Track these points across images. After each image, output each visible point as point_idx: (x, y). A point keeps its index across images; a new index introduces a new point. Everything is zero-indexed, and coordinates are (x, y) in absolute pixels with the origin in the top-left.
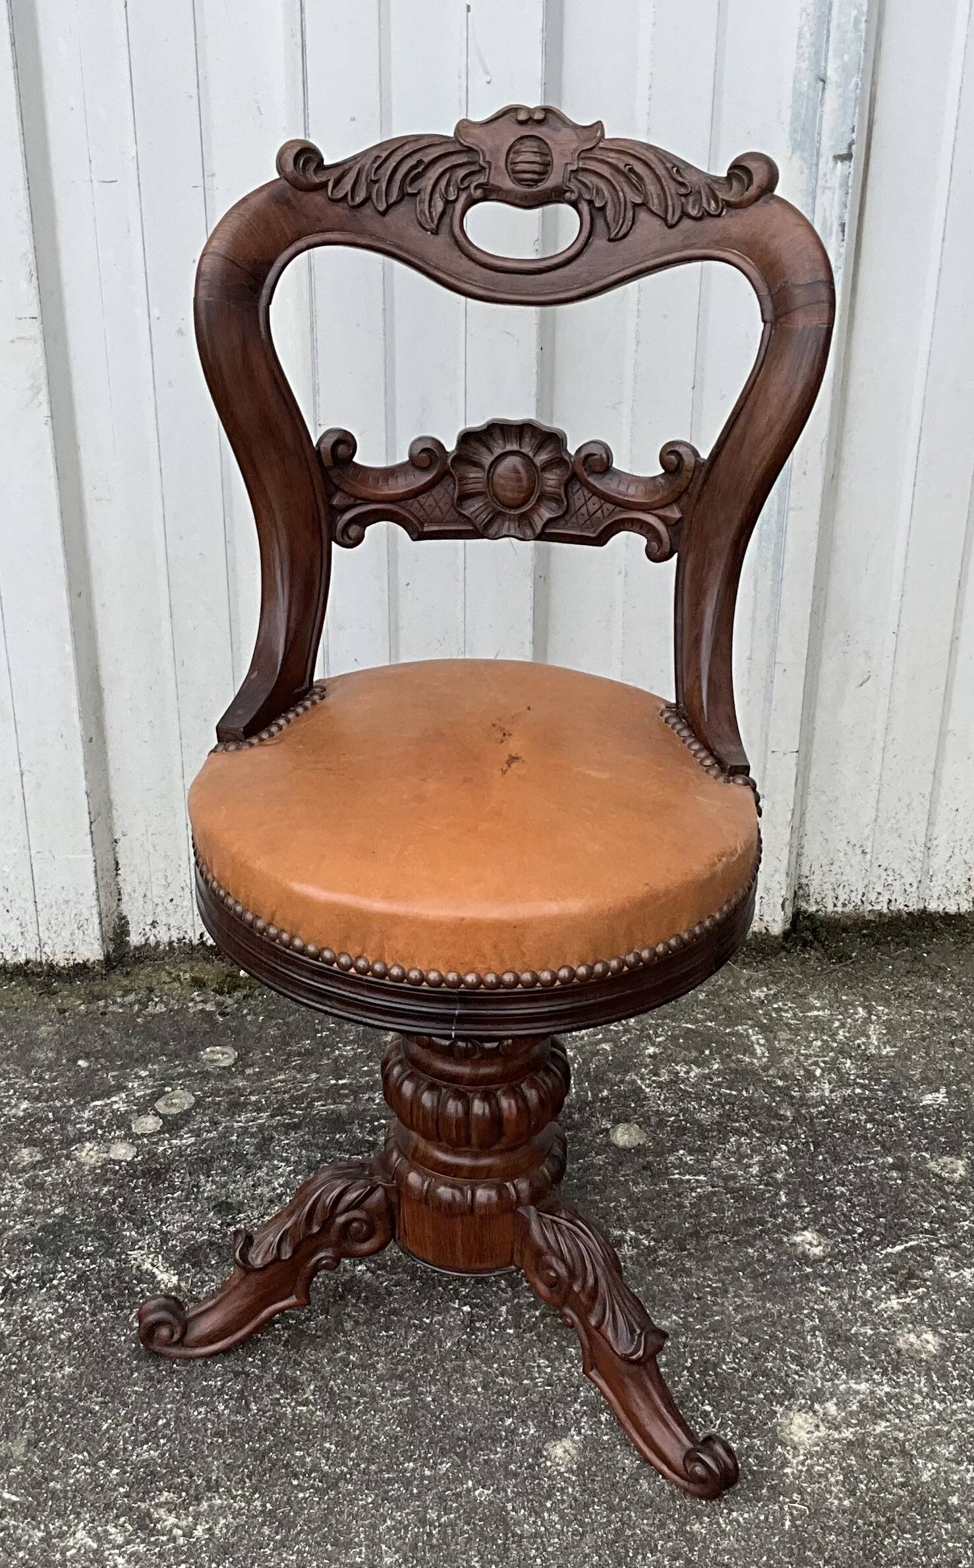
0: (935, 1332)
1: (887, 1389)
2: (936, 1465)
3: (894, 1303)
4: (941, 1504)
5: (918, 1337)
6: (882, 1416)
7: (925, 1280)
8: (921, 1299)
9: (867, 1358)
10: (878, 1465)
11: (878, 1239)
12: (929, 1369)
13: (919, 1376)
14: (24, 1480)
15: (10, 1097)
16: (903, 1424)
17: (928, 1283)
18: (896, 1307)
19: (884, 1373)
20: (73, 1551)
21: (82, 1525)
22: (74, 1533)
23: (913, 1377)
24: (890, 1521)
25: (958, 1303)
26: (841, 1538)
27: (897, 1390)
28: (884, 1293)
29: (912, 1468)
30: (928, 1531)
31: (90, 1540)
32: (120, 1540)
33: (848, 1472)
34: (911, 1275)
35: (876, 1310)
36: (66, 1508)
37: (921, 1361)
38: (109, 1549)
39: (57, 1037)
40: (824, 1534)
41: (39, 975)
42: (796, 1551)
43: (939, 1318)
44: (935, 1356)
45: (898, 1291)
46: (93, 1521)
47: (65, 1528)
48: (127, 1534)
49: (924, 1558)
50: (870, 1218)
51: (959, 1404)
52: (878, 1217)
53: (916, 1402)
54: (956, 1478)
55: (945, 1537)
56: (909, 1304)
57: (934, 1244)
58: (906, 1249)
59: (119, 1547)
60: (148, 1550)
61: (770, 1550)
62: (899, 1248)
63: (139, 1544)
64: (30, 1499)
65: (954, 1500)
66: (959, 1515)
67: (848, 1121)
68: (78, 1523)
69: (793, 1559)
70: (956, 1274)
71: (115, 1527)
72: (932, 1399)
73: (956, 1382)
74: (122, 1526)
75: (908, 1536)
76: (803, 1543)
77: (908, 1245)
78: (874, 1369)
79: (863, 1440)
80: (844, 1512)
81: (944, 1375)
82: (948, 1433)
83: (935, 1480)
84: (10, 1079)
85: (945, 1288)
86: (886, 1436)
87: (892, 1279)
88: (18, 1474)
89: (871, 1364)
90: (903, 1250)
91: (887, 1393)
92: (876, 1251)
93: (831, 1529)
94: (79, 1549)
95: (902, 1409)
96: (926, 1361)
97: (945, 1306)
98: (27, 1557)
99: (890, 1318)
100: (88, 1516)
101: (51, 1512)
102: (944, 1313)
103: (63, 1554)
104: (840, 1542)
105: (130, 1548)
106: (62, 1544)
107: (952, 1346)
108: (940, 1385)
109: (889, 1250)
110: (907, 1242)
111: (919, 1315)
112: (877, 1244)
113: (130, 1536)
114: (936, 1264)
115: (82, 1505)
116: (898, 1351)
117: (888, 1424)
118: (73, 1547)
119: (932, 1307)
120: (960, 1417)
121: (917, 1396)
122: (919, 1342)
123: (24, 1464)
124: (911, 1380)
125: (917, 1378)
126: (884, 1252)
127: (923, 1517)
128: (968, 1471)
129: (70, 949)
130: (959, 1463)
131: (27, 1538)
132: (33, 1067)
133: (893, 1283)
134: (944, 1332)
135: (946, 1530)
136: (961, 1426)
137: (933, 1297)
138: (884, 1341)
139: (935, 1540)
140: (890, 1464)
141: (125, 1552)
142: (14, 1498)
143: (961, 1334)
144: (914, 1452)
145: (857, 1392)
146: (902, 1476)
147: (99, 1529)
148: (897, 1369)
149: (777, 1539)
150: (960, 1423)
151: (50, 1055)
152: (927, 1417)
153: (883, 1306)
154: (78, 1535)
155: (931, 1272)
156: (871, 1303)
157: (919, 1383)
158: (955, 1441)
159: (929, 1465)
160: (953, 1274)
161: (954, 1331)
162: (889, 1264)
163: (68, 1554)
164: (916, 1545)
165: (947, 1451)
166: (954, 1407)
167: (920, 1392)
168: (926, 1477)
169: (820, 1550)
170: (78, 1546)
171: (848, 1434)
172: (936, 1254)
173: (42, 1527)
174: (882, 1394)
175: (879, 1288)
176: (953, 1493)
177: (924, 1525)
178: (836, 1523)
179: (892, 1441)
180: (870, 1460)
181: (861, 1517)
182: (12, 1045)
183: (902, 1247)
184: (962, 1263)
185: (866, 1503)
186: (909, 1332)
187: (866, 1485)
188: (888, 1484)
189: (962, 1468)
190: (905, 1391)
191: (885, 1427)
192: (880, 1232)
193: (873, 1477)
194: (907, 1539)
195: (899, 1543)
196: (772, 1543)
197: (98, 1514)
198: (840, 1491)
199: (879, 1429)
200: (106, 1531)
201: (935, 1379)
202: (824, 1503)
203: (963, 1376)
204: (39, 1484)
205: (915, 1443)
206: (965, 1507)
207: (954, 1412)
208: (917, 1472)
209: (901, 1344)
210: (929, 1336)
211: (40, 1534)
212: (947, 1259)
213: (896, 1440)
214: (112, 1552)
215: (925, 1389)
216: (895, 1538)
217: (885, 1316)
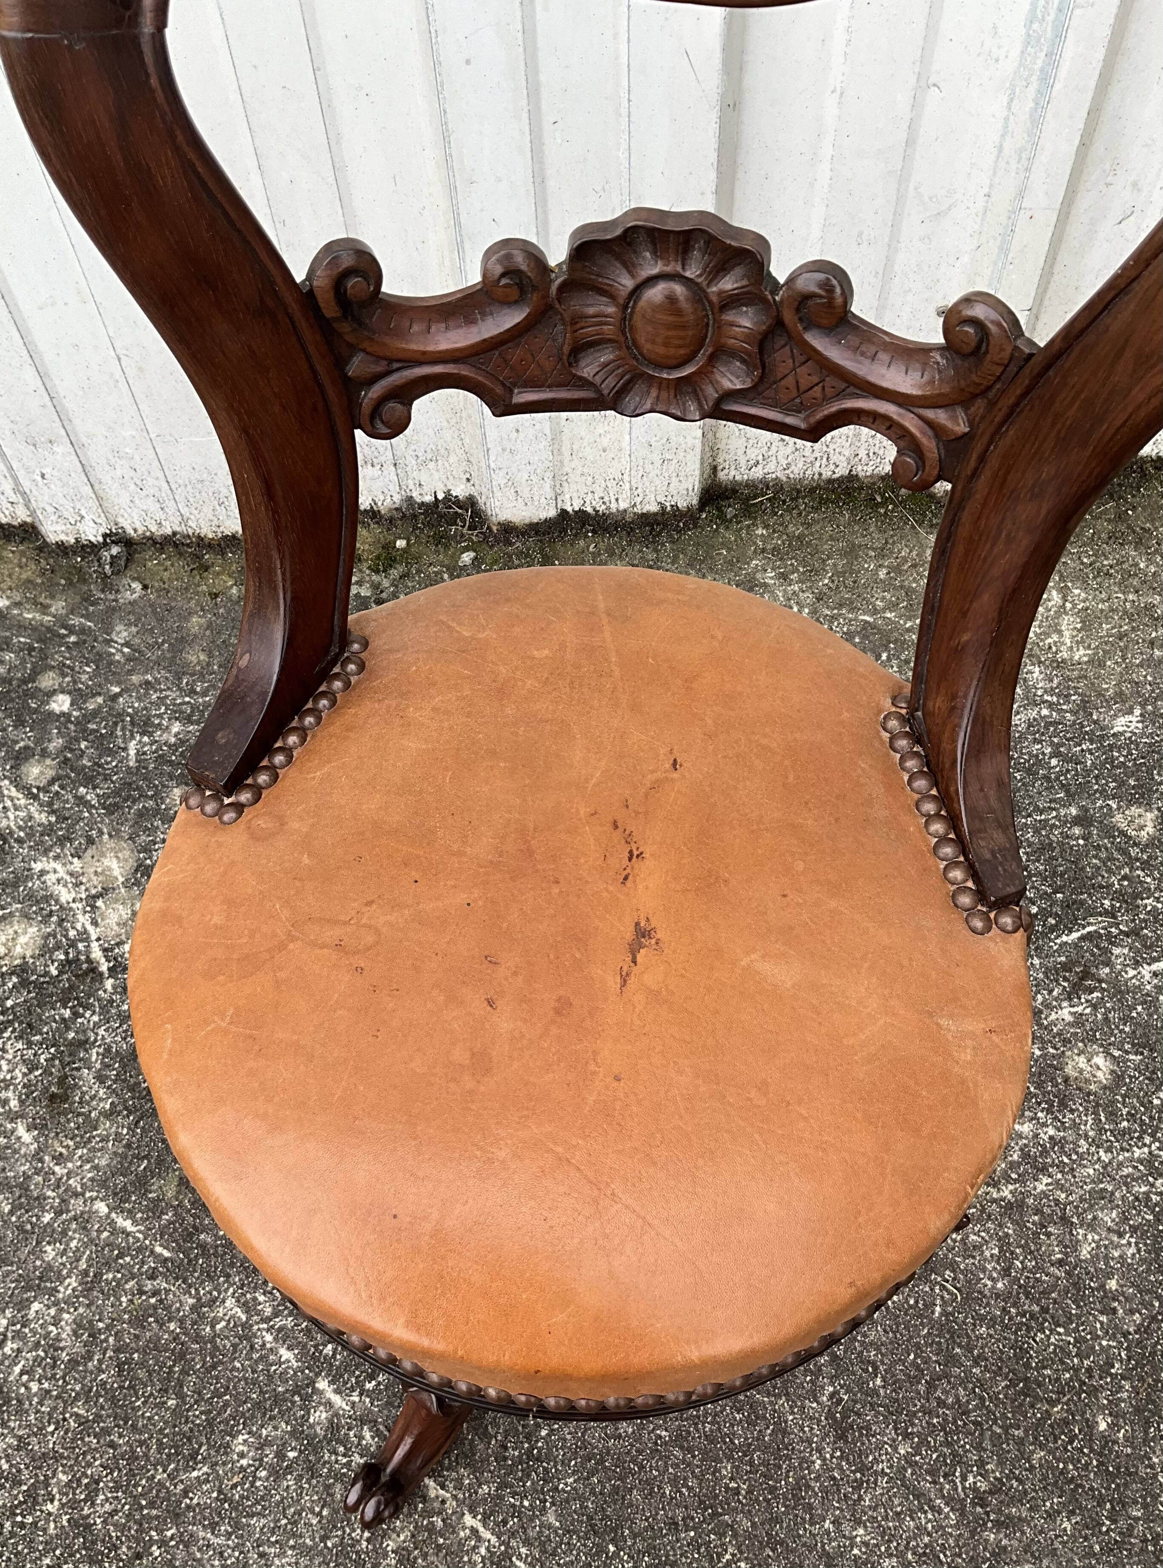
0: (1108, 1054)
1: (1051, 1131)
2: (1096, 1237)
3: (1066, 1013)
4: (1098, 1290)
5: (1089, 1061)
6: (1043, 1170)
7: (1100, 981)
8: (1095, 1007)
9: (1032, 1089)
10: (1036, 1234)
11: (1053, 922)
12: (1098, 1105)
13: (1086, 1115)
14: (175, 1230)
15: (160, 716)
16: (1066, 1180)
17: (1104, 985)
18: (1069, 1018)
19: (1049, 1111)
20: (223, 1323)
21: (231, 1290)
22: (224, 1301)
23: (1080, 1116)
24: (1045, 1310)
25: (1134, 1014)
26: (992, 1332)
27: (1062, 1134)
28: (1056, 999)
29: (1071, 1241)
30: (1083, 1324)
31: (239, 1310)
32: (268, 1311)
33: (1003, 1242)
34: (1086, 974)
35: (1045, 1023)
36: (216, 1268)
37: (1089, 1094)
38: (257, 1323)
39: (208, 633)
40: (974, 1325)
41: (188, 545)
42: (944, 1346)
43: (1112, 1034)
44: (1105, 1088)
45: (1070, 996)
46: (243, 1285)
47: (215, 1293)
48: (275, 1303)
49: (1075, 1360)
50: (1046, 893)
51: (1127, 1155)
52: (1055, 892)
53: (1081, 1150)
54: (1116, 1254)
55: (1099, 1333)
56: (1081, 1015)
57: (1113, 930)
58: (1082, 938)
59: (267, 1320)
60: (295, 1325)
61: (918, 1345)
62: (1075, 935)
63: (286, 1317)
64: (181, 1256)
65: (1112, 1284)
66: (1116, 1304)
67: (1030, 754)
68: (228, 1288)
69: (941, 1359)
70: (1135, 972)
71: (264, 1294)
72: (1098, 1147)
73: (1125, 1124)
74: (271, 1293)
75: (1061, 1330)
76: (952, 1337)
77: (1085, 932)
78: (1039, 1104)
79: (1023, 1201)
80: (998, 1296)
81: (1113, 1116)
82: (1112, 1193)
83: (1095, 1258)
84: (161, 691)
85: (1120, 992)
86: (1047, 1197)
87: (1065, 979)
88: (170, 1222)
89: (1036, 1096)
90: (1079, 939)
91: (1051, 1138)
92: (1050, 939)
93: (982, 1318)
94: (229, 1321)
95: (1066, 1160)
96: (1095, 1094)
97: (1120, 1019)
98: (178, 1330)
99: (1059, 1034)
100: (237, 1279)
101: (202, 1274)
102: (1117, 1027)
103: (213, 1327)
104: (991, 1336)
105: (278, 1322)
106: (212, 1315)
107: (1124, 1072)
108: (1107, 1127)
109: (1064, 938)
110: (1084, 927)
111: (1091, 1029)
112: (1052, 929)
113: (278, 1305)
114: (1113, 958)
115: (232, 1265)
116: (1066, 1080)
117: (1050, 1180)
118: (222, 1319)
119: (1106, 1019)
120: (1126, 1171)
121: (1082, 1142)
122: (1089, 1069)
123: (175, 1208)
124: (1077, 1121)
125: (1084, 1118)
126: (1058, 941)
127: (1078, 1307)
128: (1129, 1244)
129: (216, 522)
130: (1121, 1235)
131: (178, 1305)
132: (184, 674)
133: (1066, 984)
134: (1117, 1053)
135: (1102, 1323)
136: (1126, 1184)
137: (1108, 1005)
138: (1051, 1066)
139: (1089, 1337)
140: (1048, 1235)
141: (272, 1327)
142: (166, 1254)
143: (1134, 1057)
144: (1075, 1220)
145: (1020, 1136)
146: (1061, 1252)
147: (248, 1296)
148: (1063, 1105)
149: (926, 1331)
150: (1126, 1182)
151: (202, 658)
152: (1091, 1172)
153: (1053, 1016)
154: (228, 1303)
155: (1107, 970)
156: (1041, 1012)
157: (1085, 1125)
158: (1118, 1206)
159: (1089, 1237)
160: (1132, 973)
161: (1127, 1053)
162: (1063, 959)
163: (218, 1327)
164: (1069, 1343)
165: (1109, 1217)
166: (1121, 1158)
167: (1086, 1137)
168: (1085, 1252)
169: (969, 1349)
170: (227, 1318)
171: (1006, 1192)
172: (1113, 944)
173: (193, 1292)
174: (1046, 1138)
175: (1050, 992)
176: (1109, 1276)
177: (1079, 1317)
178: (988, 1313)
179: (1052, 1204)
180: (1029, 1229)
181: (1014, 1305)
182: (163, 643)
183: (1078, 935)
184: (1142, 957)
185: (1020, 1287)
186: (1079, 1055)
187: (1022, 1263)
188: (1044, 1261)
189: (1124, 1242)
190: (1070, 1135)
191: (1047, 1185)
192: (1056, 914)
193: (1031, 1252)
194: (1059, 1334)
195: (1052, 1340)
196: (919, 1336)
197: (247, 1277)
198: (995, 1269)
199: (1041, 1187)
200: (255, 1299)
201: (1103, 1119)
202: (976, 1284)
203: (1133, 1115)
204: (191, 1235)
205: (1077, 1207)
206: (1123, 1293)
207: (1120, 1165)
208: (1075, 1245)
209: (1069, 1070)
210: (1099, 1060)
211: (191, 1301)
212: (1126, 951)
213: (1057, 1202)
214: (261, 1326)
215: (1091, 1133)
216: (1048, 1332)
217: (1055, 1030)
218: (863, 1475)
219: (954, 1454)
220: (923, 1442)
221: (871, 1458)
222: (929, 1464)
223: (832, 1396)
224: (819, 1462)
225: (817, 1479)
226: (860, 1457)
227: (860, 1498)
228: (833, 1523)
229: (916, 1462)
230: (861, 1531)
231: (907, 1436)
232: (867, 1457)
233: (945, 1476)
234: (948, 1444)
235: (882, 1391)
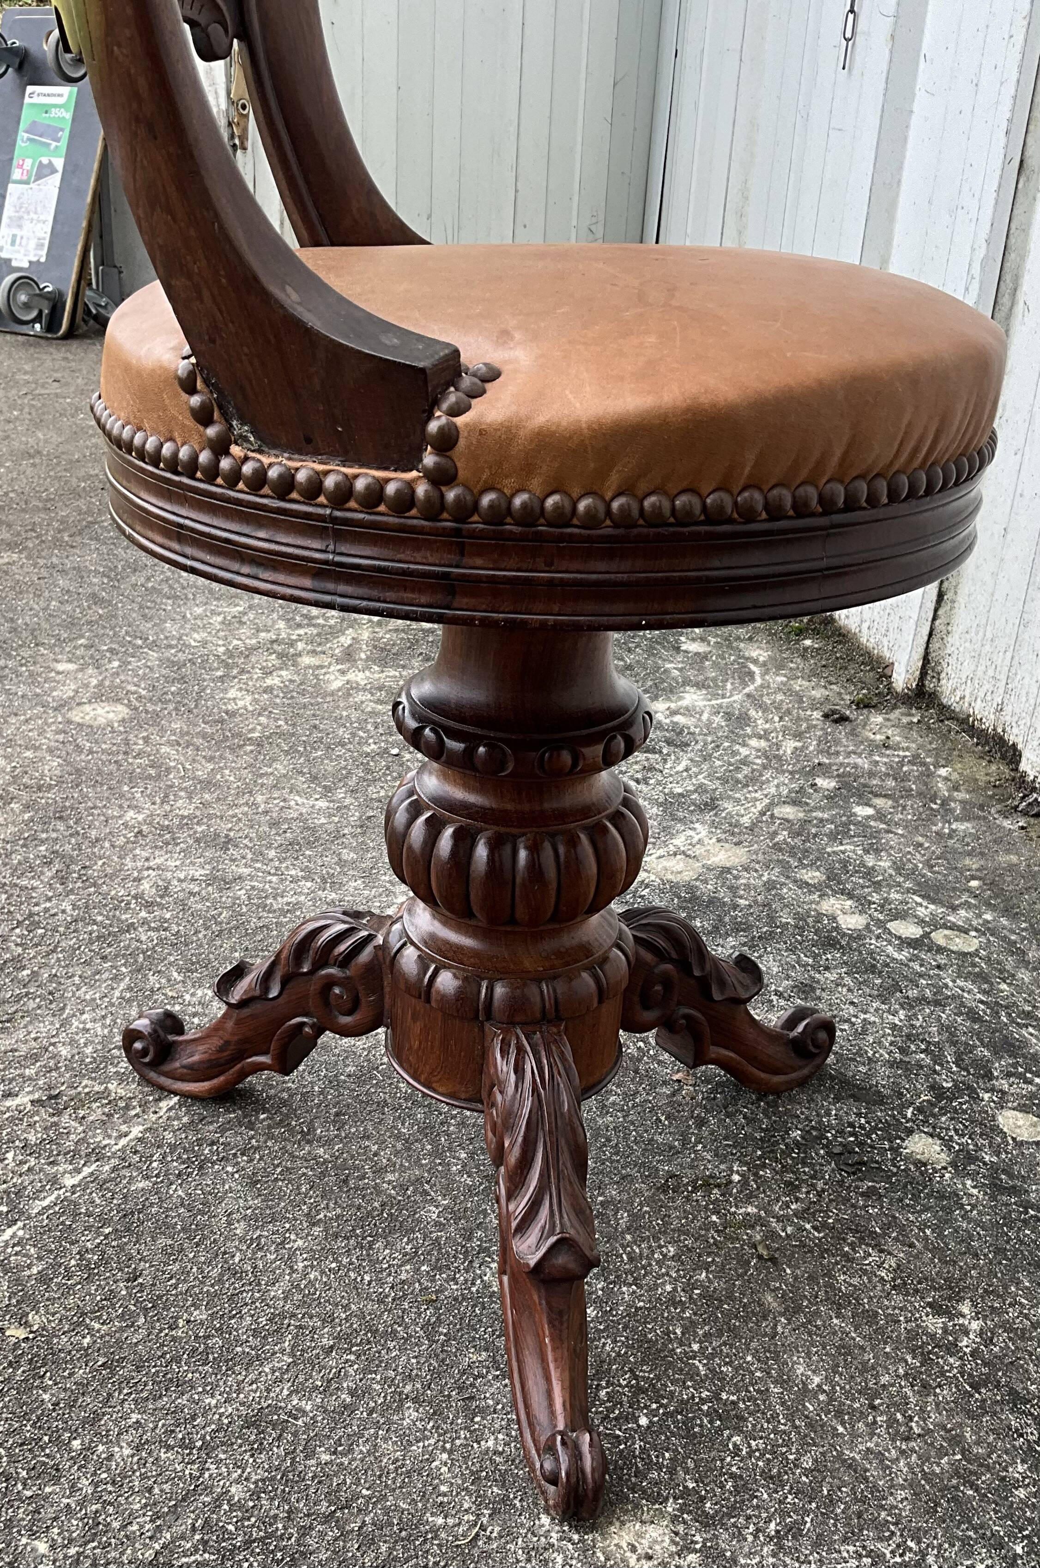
149: (405, 1507)
218: (200, 1449)
219: (234, 1550)
220: (248, 1513)
221: (223, 1456)
222: (219, 1520)
223: (300, 1410)
224: (214, 1402)
225: (191, 1400)
226: (223, 1444)
227: (169, 1448)
228: (138, 1422)
229: (220, 1506)
230: (127, 1451)
231: (255, 1495)
232: (225, 1452)
233: (205, 1543)
234: (248, 1543)
235: (313, 1462)
